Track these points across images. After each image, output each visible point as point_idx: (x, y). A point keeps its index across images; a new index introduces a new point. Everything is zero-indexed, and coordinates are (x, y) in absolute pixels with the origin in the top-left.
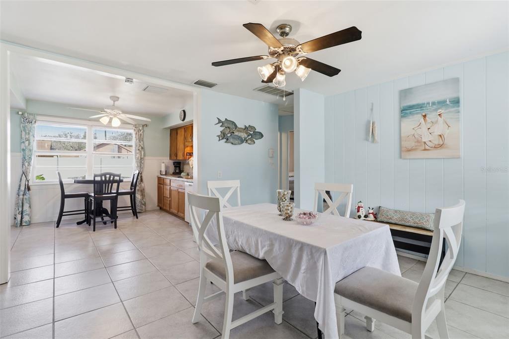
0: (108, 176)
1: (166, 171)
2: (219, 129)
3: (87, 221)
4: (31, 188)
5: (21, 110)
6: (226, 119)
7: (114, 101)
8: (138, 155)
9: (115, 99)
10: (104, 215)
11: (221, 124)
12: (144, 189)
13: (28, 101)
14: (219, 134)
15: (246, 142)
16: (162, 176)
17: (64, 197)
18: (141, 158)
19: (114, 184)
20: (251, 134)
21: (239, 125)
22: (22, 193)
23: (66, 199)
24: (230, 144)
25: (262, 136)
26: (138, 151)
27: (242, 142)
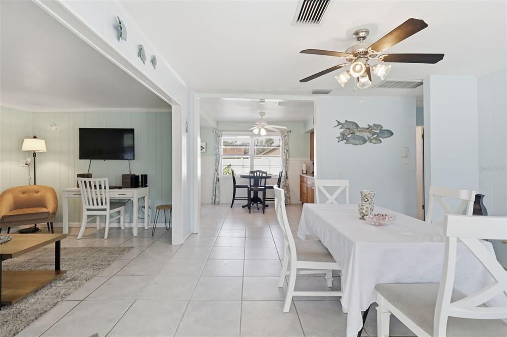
0: (258, 173)
1: (307, 171)
2: (339, 131)
3: (249, 206)
4: (220, 179)
5: (215, 129)
6: (346, 121)
7: (262, 116)
8: (284, 157)
9: (262, 114)
10: (259, 203)
11: (341, 126)
12: (289, 185)
13: (218, 122)
14: (339, 135)
15: (370, 142)
16: (303, 175)
17: (235, 187)
18: (286, 159)
19: (262, 179)
20: (376, 133)
21: (361, 125)
22: (215, 183)
23: (236, 189)
24: (351, 145)
25: (392, 134)
26: (284, 153)
27: (365, 141)
